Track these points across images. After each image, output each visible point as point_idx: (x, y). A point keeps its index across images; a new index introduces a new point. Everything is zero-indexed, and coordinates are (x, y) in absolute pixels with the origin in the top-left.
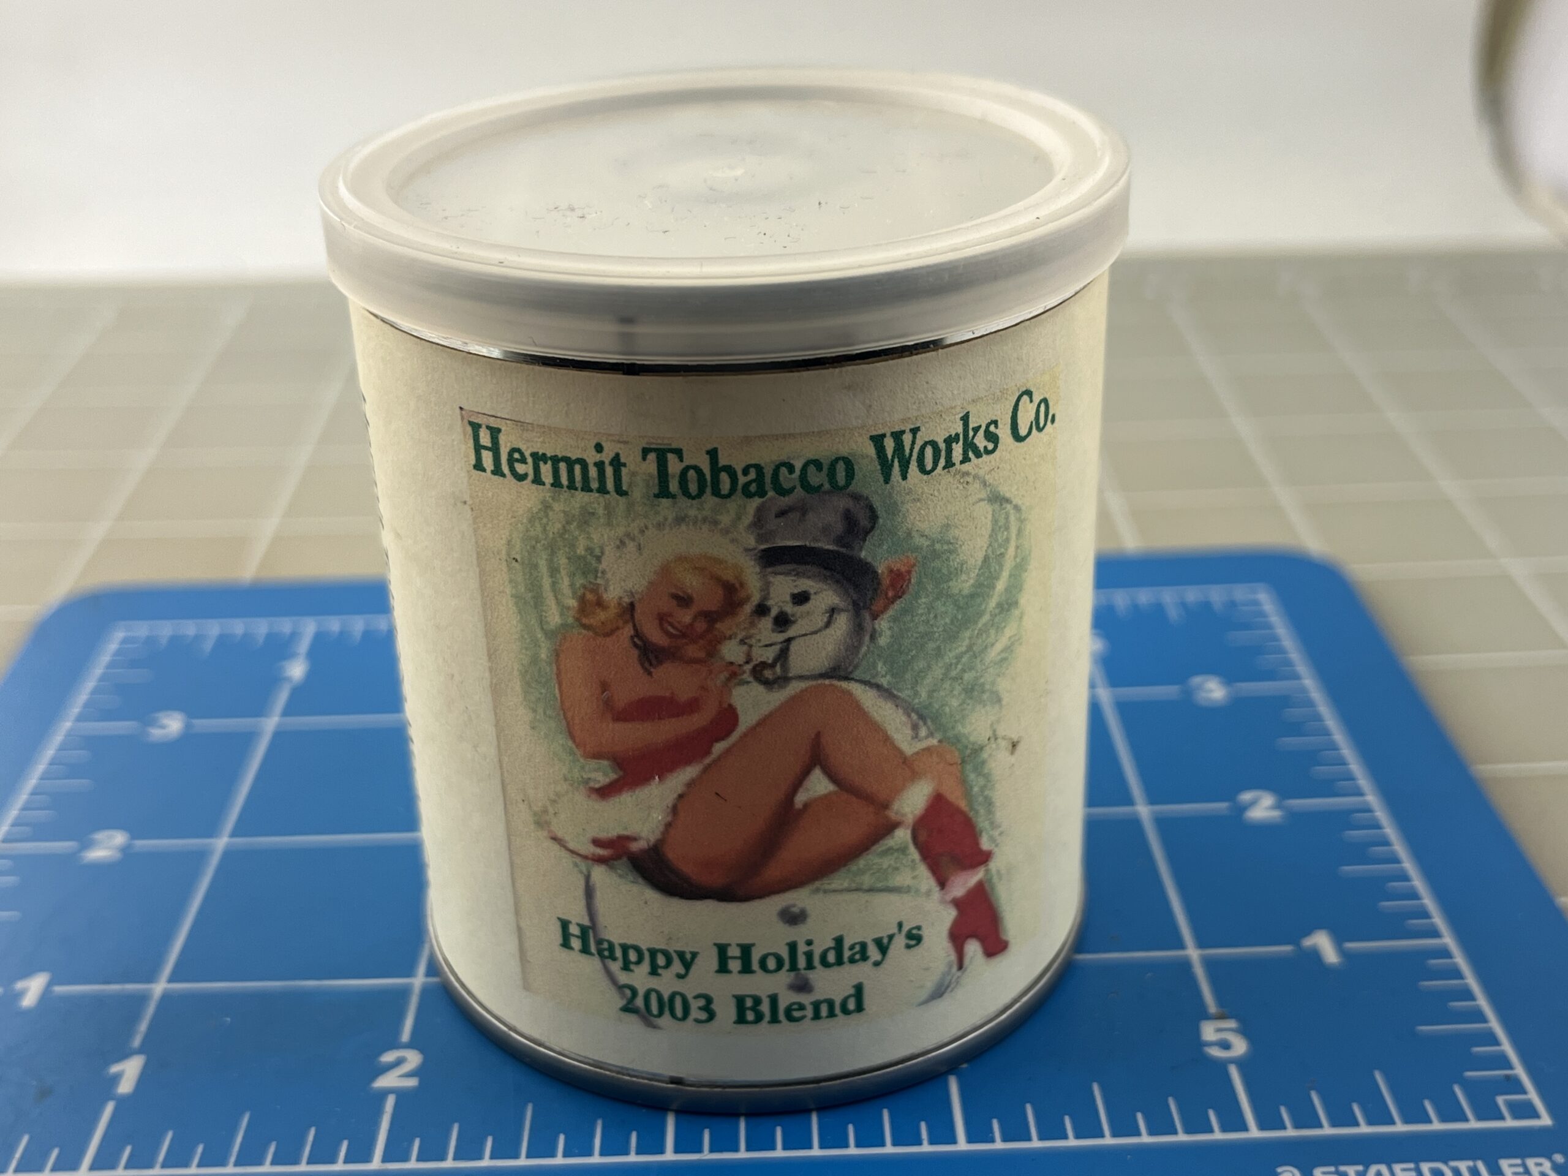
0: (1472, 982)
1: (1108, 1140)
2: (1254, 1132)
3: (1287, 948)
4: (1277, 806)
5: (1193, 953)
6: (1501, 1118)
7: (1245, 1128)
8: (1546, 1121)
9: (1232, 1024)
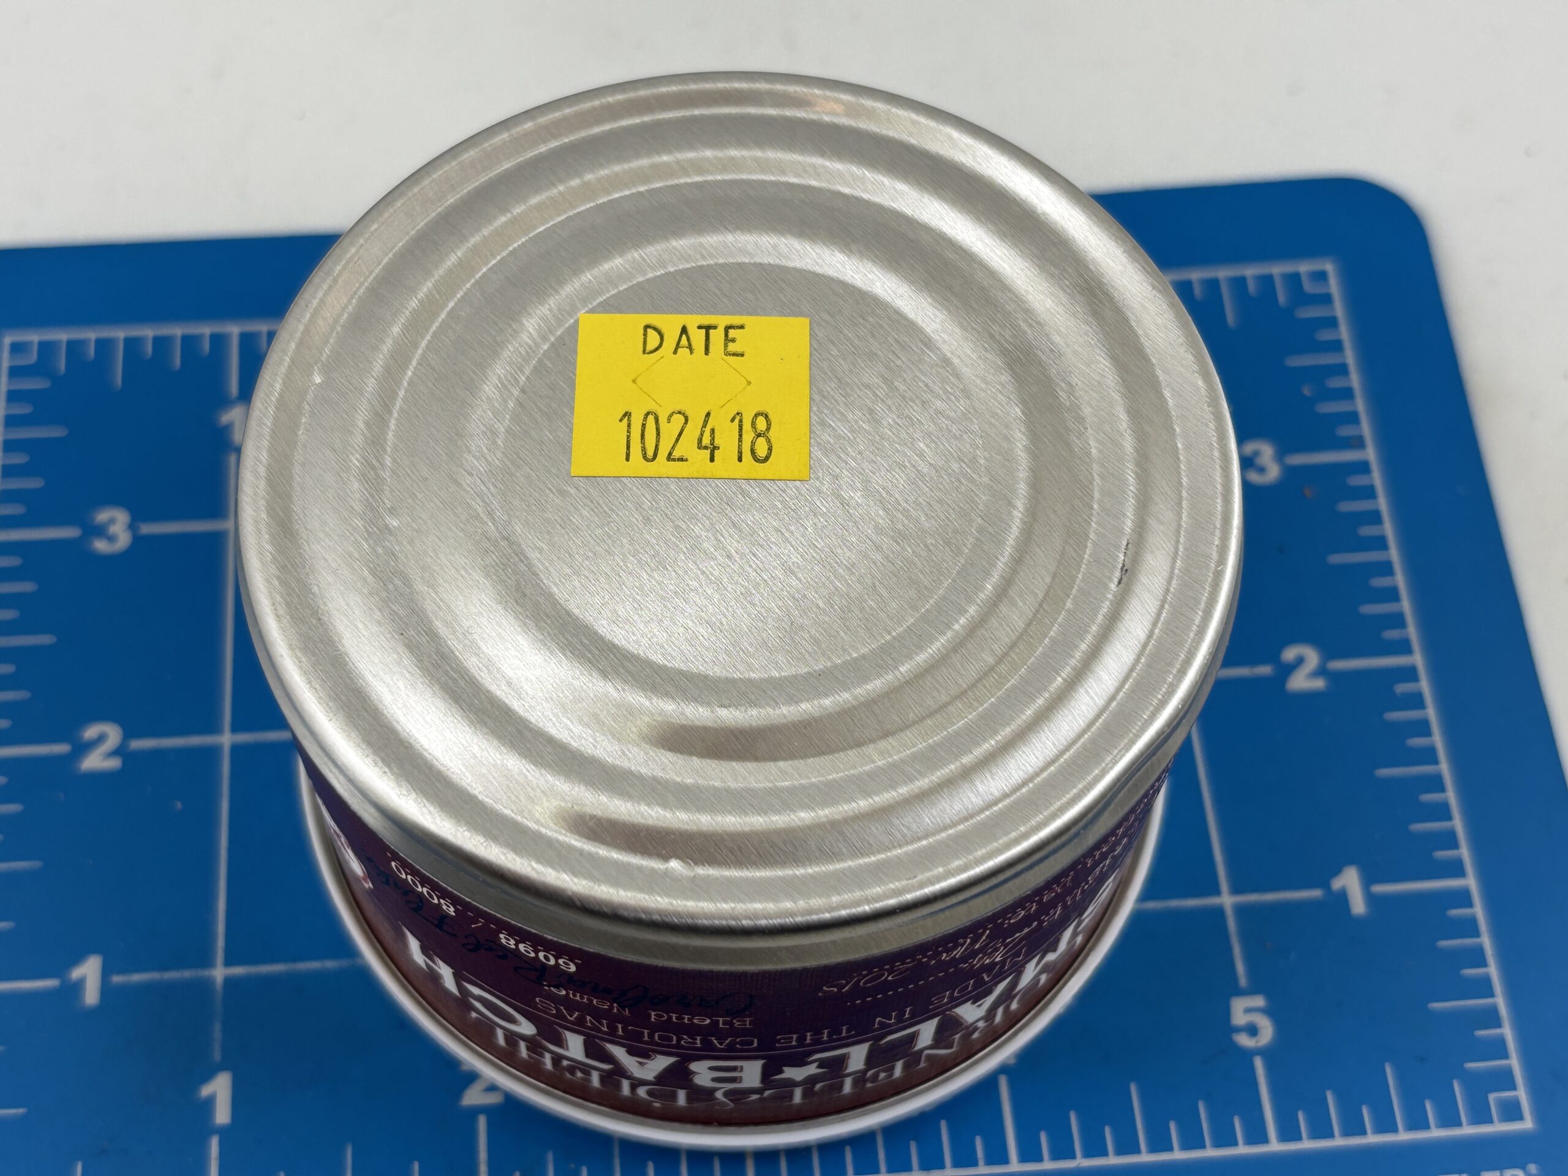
0: (1486, 941)
1: (1145, 1157)
2: (1275, 1146)
3: (1316, 893)
4: (1321, 671)
5: (1227, 900)
6: (1490, 1121)
7: (1265, 1140)
8: (1528, 1124)
9: (1259, 1001)
